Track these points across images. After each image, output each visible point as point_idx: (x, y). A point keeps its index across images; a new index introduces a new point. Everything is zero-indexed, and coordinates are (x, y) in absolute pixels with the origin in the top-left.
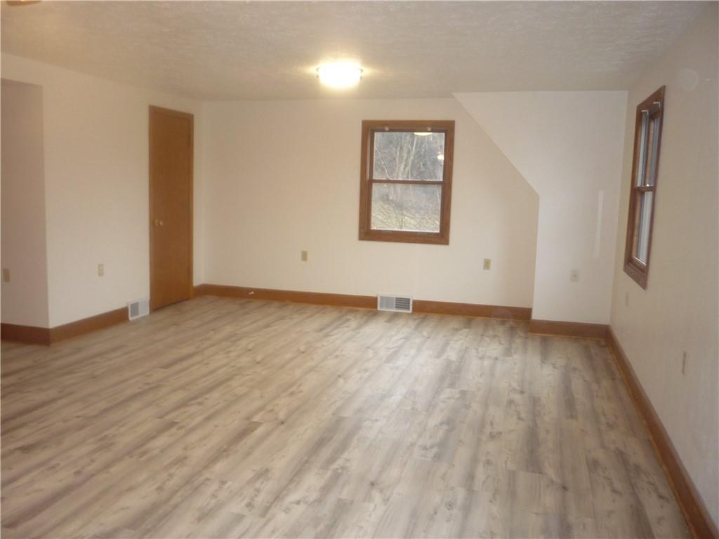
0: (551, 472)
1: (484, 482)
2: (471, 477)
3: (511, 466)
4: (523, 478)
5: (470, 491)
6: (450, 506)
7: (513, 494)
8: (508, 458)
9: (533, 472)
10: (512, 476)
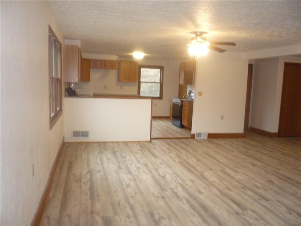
0: (98, 219)
1: (125, 207)
2: (132, 208)
3: (117, 218)
4: (110, 213)
5: (129, 203)
6: (132, 197)
7: (113, 205)
8: (121, 222)
9: (106, 217)
10: (115, 213)
